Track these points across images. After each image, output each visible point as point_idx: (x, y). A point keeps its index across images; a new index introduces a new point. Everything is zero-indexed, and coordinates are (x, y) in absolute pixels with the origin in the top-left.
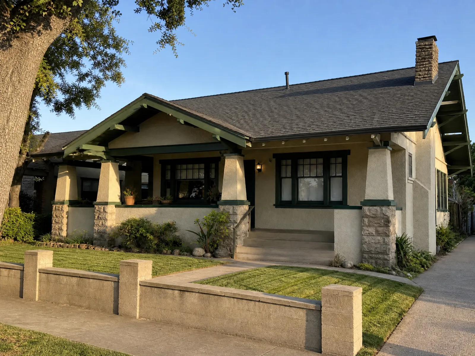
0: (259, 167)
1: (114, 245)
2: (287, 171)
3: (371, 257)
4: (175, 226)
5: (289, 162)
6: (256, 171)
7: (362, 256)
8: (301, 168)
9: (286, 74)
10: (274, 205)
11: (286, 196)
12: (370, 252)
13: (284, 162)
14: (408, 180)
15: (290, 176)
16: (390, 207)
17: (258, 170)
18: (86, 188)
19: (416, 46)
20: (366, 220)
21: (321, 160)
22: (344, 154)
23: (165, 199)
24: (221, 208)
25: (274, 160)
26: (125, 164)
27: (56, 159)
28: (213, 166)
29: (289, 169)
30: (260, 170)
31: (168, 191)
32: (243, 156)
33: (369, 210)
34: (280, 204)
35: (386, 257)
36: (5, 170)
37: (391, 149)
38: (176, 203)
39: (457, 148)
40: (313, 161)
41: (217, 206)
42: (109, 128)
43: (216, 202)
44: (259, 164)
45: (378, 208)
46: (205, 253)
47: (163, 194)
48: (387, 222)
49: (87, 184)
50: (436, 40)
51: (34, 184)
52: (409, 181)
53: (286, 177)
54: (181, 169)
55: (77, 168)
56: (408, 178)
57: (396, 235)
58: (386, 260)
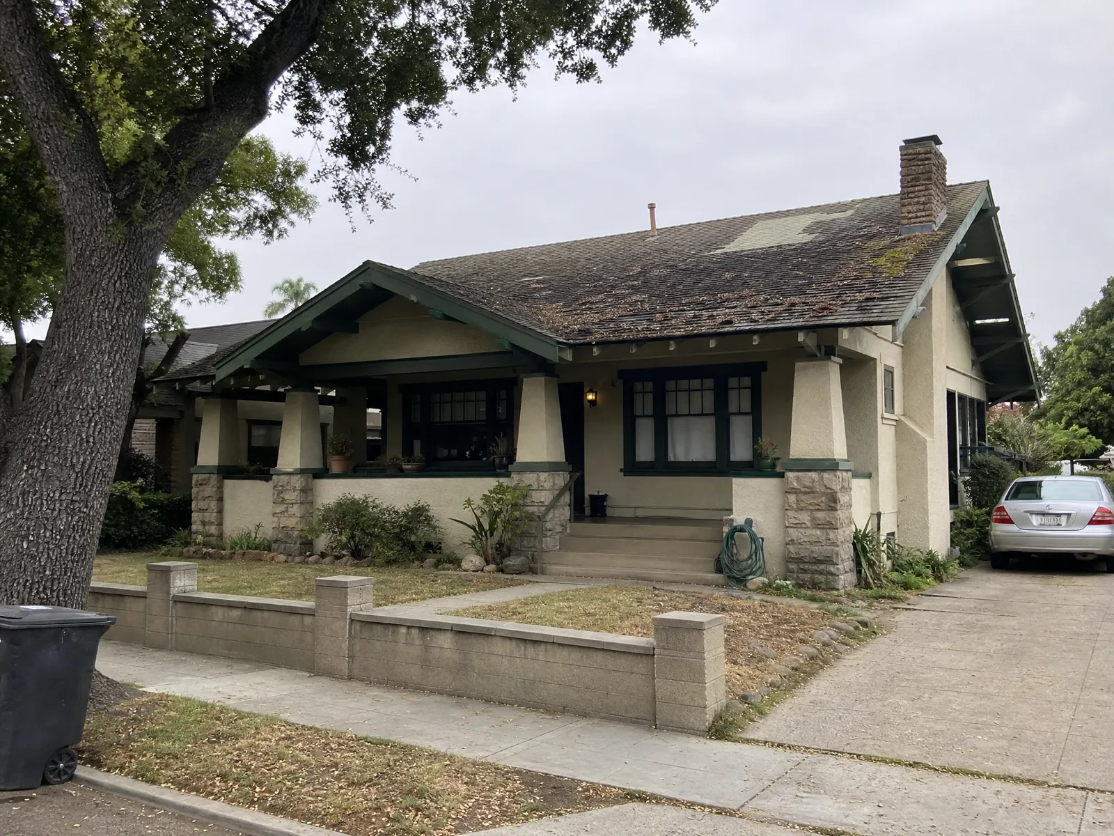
0: (590, 397)
1: (312, 551)
2: (645, 403)
3: (802, 569)
4: (429, 514)
5: (649, 386)
6: (587, 405)
7: (787, 566)
8: (670, 397)
9: (652, 207)
10: (621, 470)
11: (645, 452)
12: (800, 560)
13: (638, 386)
14: (882, 418)
15: (652, 414)
16: (838, 473)
17: (590, 401)
18: (258, 442)
19: (901, 155)
20: (792, 498)
21: (709, 383)
22: (754, 371)
23: (409, 462)
24: (515, 477)
25: (620, 383)
26: (333, 393)
27: (197, 386)
28: (503, 394)
29: (649, 399)
30: (592, 402)
31: (417, 444)
32: (557, 376)
33: (798, 479)
34: (633, 468)
35: (832, 569)
36: (100, 407)
37: (840, 361)
38: (431, 467)
39: (1002, 348)
40: (696, 383)
41: (508, 475)
42: (300, 328)
43: (506, 467)
44: (591, 391)
45: (814, 475)
46: (484, 563)
47: (408, 451)
48: (832, 501)
49: (258, 432)
50: (938, 142)
51: (154, 435)
52: (885, 422)
53: (644, 416)
54: (440, 403)
55: (239, 402)
56: (882, 415)
57: (853, 526)
58: (833, 574)
